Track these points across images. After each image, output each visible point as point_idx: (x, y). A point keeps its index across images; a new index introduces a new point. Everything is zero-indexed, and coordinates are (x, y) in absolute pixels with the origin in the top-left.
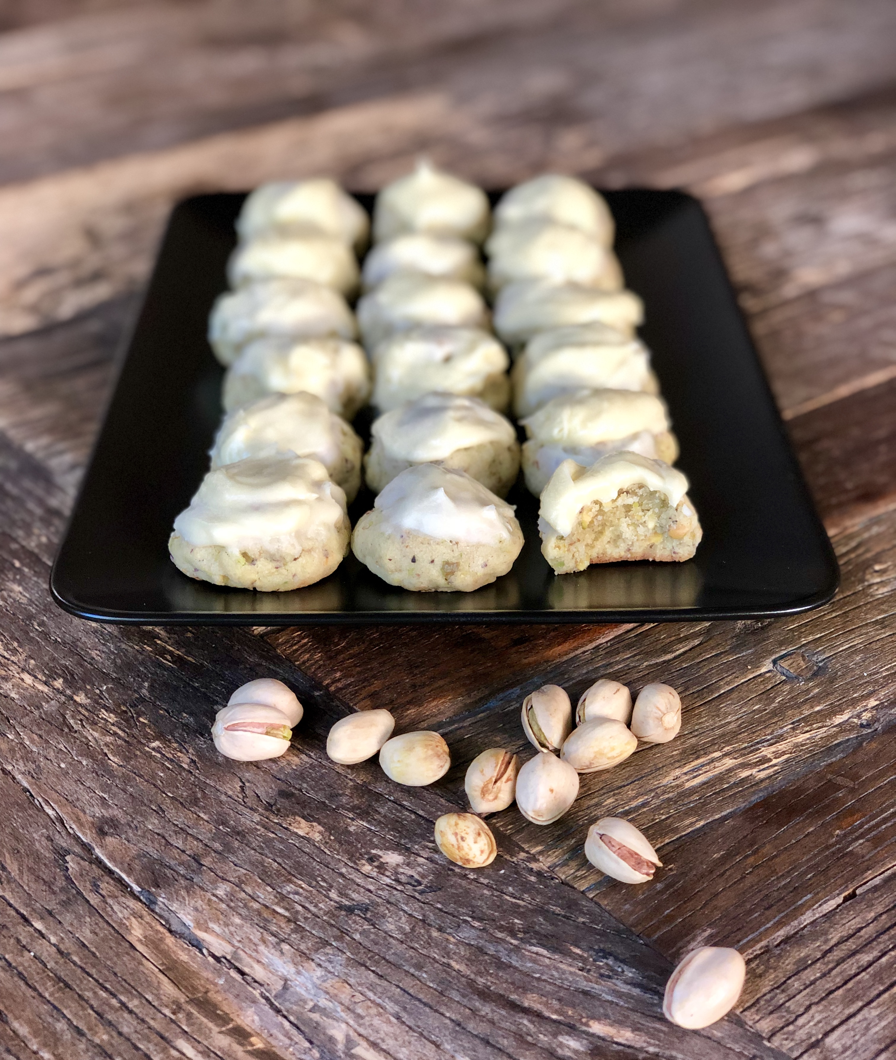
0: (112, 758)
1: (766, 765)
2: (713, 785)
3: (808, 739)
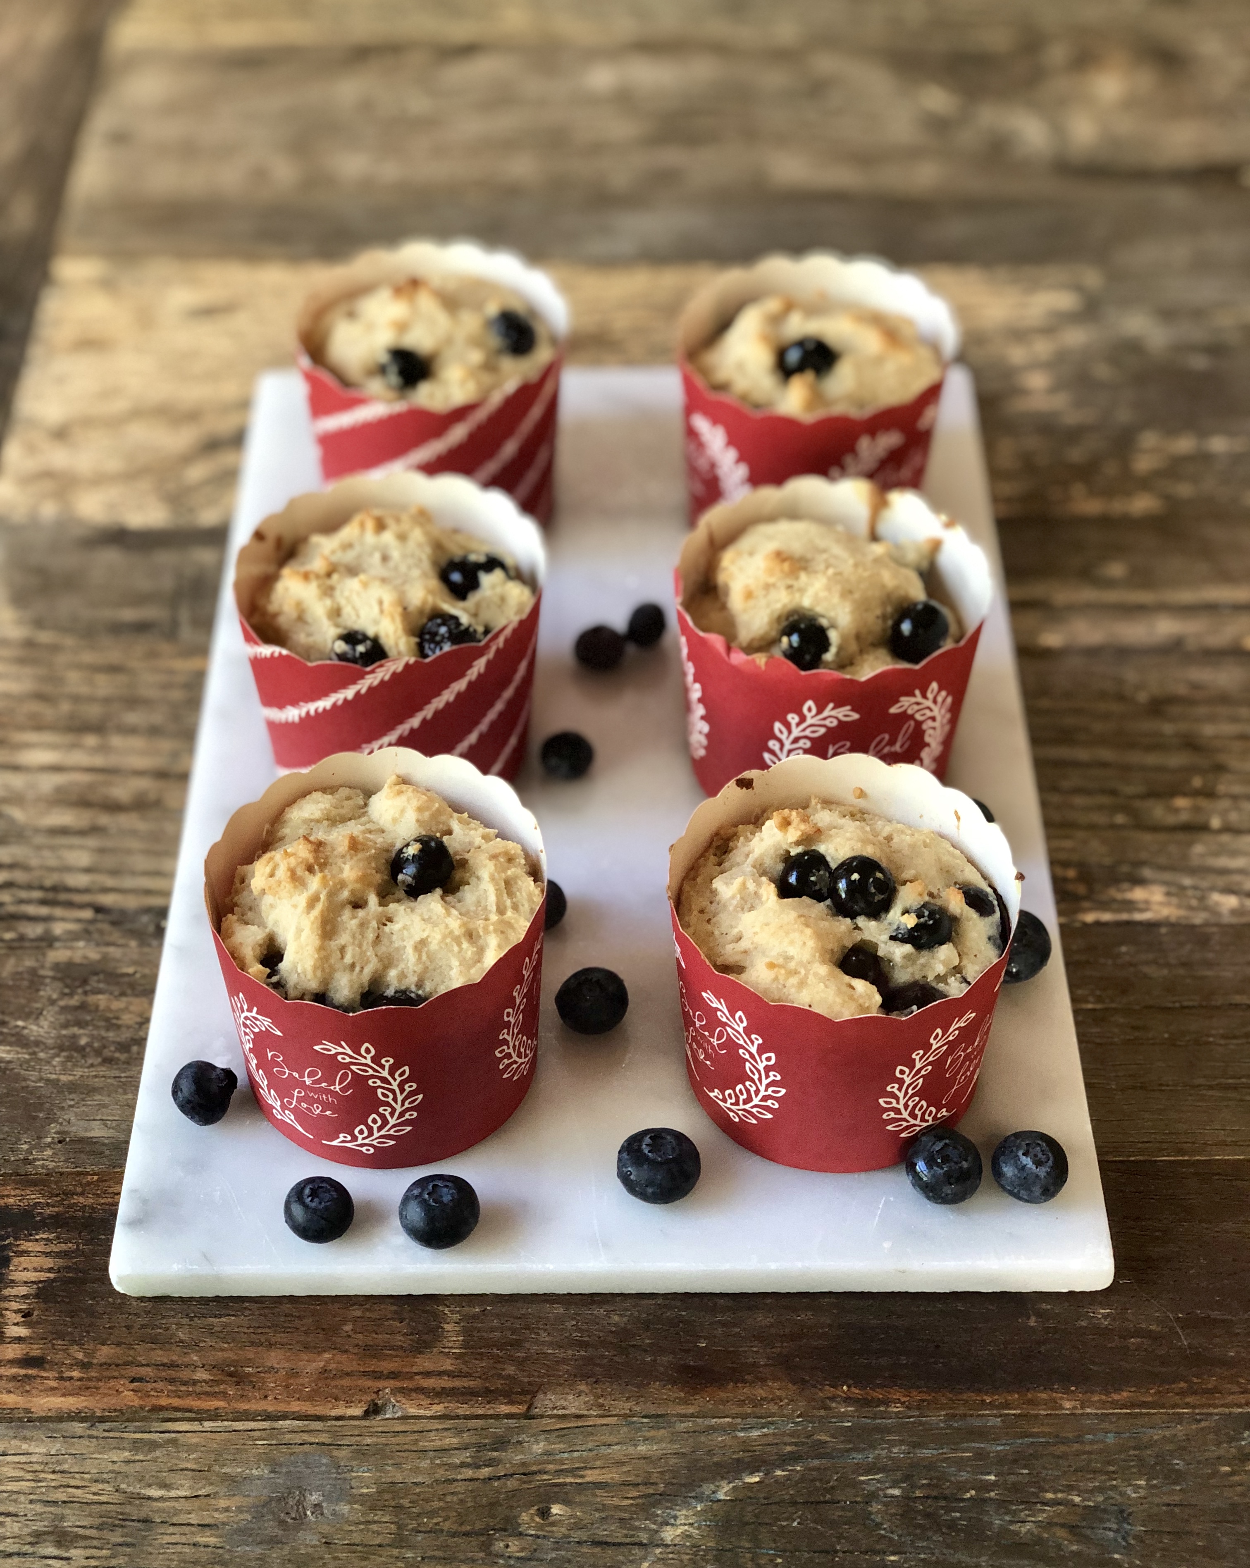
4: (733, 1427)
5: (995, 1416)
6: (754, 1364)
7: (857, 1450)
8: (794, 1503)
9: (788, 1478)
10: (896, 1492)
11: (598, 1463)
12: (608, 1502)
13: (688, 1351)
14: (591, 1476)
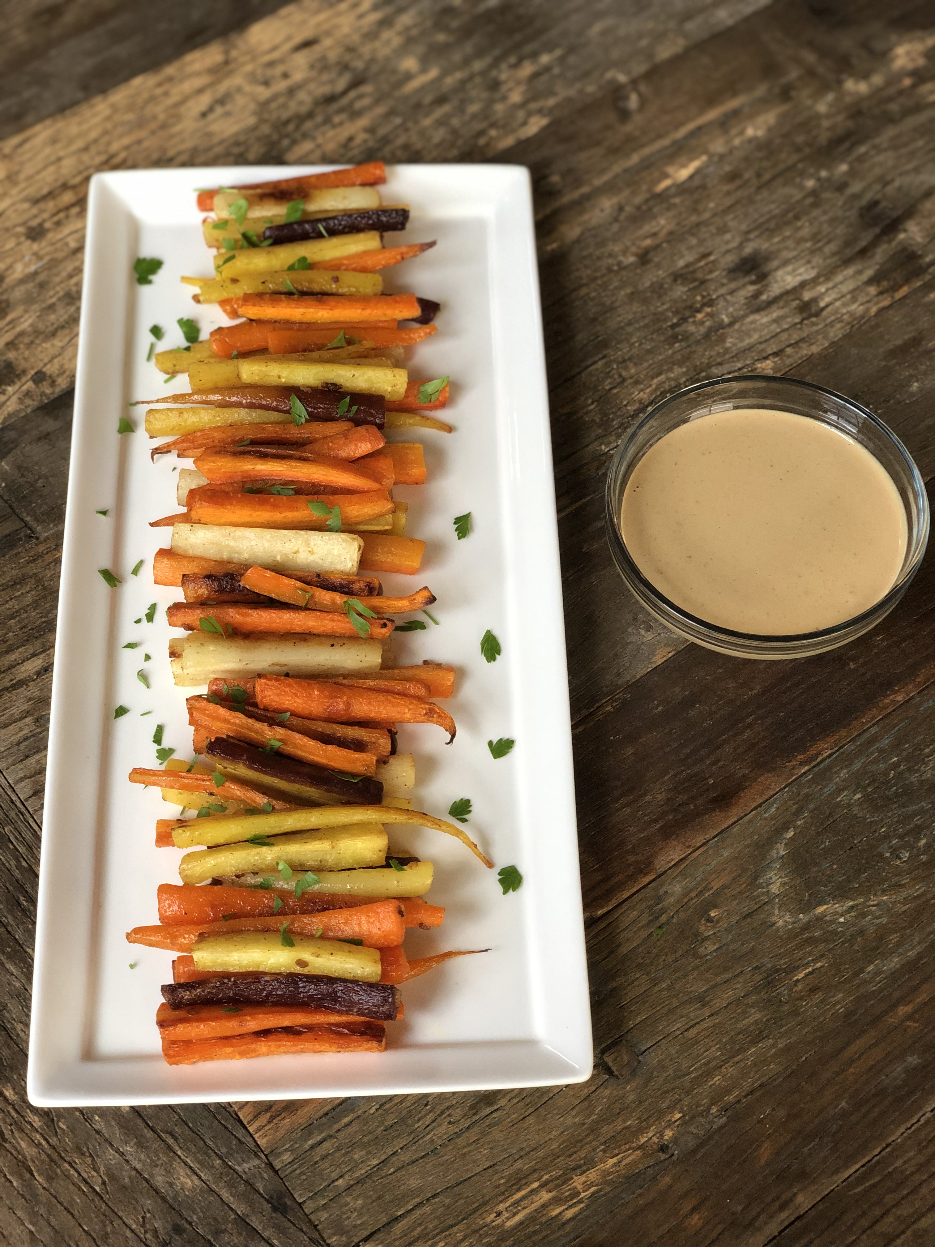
0: (37, 1177)
1: (575, 1201)
2: (527, 1226)
3: (615, 1165)
4: (759, 814)
5: (871, 727)
6: (744, 776)
7: (825, 787)
8: (818, 834)
9: (805, 823)
10: (858, 796)
11: (714, 876)
12: (734, 892)
13: (708, 790)
14: (716, 885)
